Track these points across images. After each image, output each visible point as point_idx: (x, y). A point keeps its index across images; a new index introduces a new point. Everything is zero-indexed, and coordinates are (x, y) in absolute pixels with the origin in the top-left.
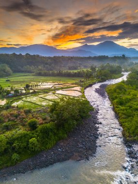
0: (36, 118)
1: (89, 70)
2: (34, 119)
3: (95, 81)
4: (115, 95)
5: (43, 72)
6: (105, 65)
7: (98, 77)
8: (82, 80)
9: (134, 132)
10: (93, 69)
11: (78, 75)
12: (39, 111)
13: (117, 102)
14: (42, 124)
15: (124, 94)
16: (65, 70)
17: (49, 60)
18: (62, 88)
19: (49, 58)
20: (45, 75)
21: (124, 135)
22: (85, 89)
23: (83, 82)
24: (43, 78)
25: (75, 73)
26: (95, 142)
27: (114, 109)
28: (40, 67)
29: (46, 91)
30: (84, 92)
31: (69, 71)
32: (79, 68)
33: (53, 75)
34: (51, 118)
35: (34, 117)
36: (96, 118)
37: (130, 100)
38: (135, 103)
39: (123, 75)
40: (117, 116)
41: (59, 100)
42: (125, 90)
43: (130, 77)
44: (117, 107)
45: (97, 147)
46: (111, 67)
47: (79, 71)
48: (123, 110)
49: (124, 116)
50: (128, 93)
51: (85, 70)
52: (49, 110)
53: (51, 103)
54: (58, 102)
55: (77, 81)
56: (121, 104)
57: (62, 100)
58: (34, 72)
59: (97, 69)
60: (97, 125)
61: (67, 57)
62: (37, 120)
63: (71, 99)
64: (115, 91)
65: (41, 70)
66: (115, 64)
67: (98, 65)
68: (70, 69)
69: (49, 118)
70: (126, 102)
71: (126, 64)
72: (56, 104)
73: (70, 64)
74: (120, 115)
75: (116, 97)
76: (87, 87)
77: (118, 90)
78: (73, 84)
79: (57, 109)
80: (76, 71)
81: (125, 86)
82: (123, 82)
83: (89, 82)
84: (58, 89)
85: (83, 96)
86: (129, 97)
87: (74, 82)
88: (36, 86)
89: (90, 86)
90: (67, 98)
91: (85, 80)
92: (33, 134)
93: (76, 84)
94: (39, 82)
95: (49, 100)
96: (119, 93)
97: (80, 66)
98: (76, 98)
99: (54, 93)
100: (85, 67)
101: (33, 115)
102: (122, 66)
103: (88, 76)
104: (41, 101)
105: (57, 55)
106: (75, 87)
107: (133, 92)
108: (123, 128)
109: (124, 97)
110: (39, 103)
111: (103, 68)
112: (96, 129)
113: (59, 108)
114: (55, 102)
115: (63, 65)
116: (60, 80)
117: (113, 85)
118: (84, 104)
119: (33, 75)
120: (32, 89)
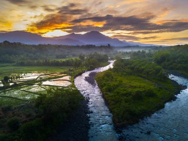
0: (18, 115)
1: (78, 58)
2: (15, 118)
3: (84, 69)
4: (104, 82)
5: (26, 62)
6: (93, 54)
7: (87, 65)
8: (71, 69)
9: (122, 117)
10: (82, 57)
11: (67, 64)
12: (22, 106)
13: (106, 89)
14: (25, 122)
15: (112, 81)
16: (52, 59)
17: (33, 49)
18: (49, 79)
19: (34, 46)
20: (29, 65)
21: (114, 121)
22: (75, 78)
23: (72, 70)
24: (26, 68)
25: (64, 62)
26: (87, 133)
27: (103, 96)
28: (22, 56)
29: (30, 83)
30: (74, 81)
31: (57, 60)
32: (67, 56)
33: (39, 65)
34: (37, 113)
35: (15, 115)
36: (87, 107)
37: (118, 86)
38: (122, 89)
39: (109, 63)
40: (107, 103)
41: (46, 93)
42: (113, 77)
43: (115, 65)
44: (106, 94)
45: (89, 138)
46: (99, 56)
47: (67, 59)
48: (112, 96)
49: (112, 102)
50: (115, 80)
51: (74, 59)
52: (34, 104)
53: (36, 96)
54: (45, 95)
55: (66, 71)
56: (110, 90)
57: (49, 91)
58: (15, 62)
59: (86, 58)
60: (88, 115)
62: (19, 118)
63: (60, 90)
64: (103, 78)
65: (23, 59)
66: (102, 53)
67: (86, 54)
68: (58, 57)
69: (35, 114)
70: (114, 89)
71: (111, 53)
72: (42, 97)
73: (58, 53)
74: (109, 101)
75: (105, 85)
76: (77, 76)
77: (106, 78)
78: (61, 73)
79: (44, 102)
80: (64, 60)
81: (112, 73)
82: (110, 69)
83: (79, 70)
84: (45, 80)
85: (73, 86)
86: (116, 83)
87: (63, 71)
88: (17, 78)
89: (80, 74)
90: (56, 89)
91: (74, 70)
92: (14, 135)
93: (64, 73)
94: (22, 73)
95: (34, 93)
97: (68, 55)
98: (65, 89)
99: (40, 85)
100: (74, 55)
101: (13, 113)
102: (108, 55)
103: (77, 64)
104: (24, 95)
105: (43, 43)
106: (64, 76)
107: (119, 78)
108: (113, 114)
109: (112, 84)
110: (21, 98)
111: (91, 57)
112: (88, 119)
113: (46, 101)
114: (41, 94)
115: (49, 54)
116: (46, 70)
117: (101, 73)
118: (74, 94)
119: (14, 66)
120: (12, 82)
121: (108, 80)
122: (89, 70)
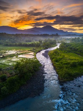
0: (6, 73)
1: (38, 42)
3: (42, 49)
4: (53, 56)
5: (9, 44)
6: (47, 39)
7: (43, 46)
8: (34, 48)
9: (64, 77)
10: (41, 42)
11: (32, 45)
12: (7, 69)
13: (54, 60)
14: (10, 77)
15: (58, 55)
16: (23, 43)
17: (13, 37)
18: (22, 54)
19: (13, 35)
20: (11, 46)
21: (59, 79)
22: (36, 53)
23: (35, 49)
24: (9, 48)
25: (30, 44)
26: (43, 84)
27: (53, 65)
28: (7, 41)
29: (11, 56)
30: (36, 56)
31: (26, 43)
32: (32, 41)
33: (16, 45)
34: (16, 72)
35: (4, 73)
36: (43, 70)
37: (61, 59)
38: (64, 60)
39: (57, 45)
40: (55, 68)
41: (20, 61)
42: (59, 53)
43: (61, 46)
44: (55, 63)
45: (44, 87)
46: (51, 41)
47: (32, 43)
48: (58, 65)
49: (58, 68)
50: (60, 55)
51: (36, 42)
52: (14, 68)
53: (15, 63)
54: (20, 63)
55: (31, 49)
56: (57, 61)
57: (22, 61)
58: (3, 44)
59: (43, 42)
60: (44, 75)
61: (24, 35)
62: (6, 75)
63: (28, 60)
64: (53, 54)
65: (7, 42)
66: (53, 39)
67: (43, 39)
68: (26, 41)
69: (14, 73)
70: (59, 60)
71: (58, 39)
72: (18, 64)
73: (27, 39)
74: (56, 67)
75: (54, 58)
76: (38, 52)
77: (55, 54)
78: (29, 51)
79: (19, 67)
80: (30, 43)
81: (59, 51)
82: (57, 49)
83: (38, 49)
84: (19, 55)
85: (35, 58)
86: (61, 57)
87: (30, 49)
88: (4, 53)
89: (39, 51)
90: (26, 59)
91: (36, 48)
92: (4, 84)
93: (31, 51)
94: (7, 50)
95: (14, 62)
96: (55, 55)
97: (32, 40)
98: (31, 60)
99: (17, 57)
100: (36, 40)
101: (3, 72)
102: (56, 40)
103: (38, 46)
104: (8, 63)
105: (18, 33)
107: (63, 54)
108: (58, 75)
109: (58, 57)
110: (7, 64)
111: (46, 41)
112: (44, 77)
113: (20, 66)
114: (17, 62)
115: (22, 39)
116: (20, 49)
117: (52, 51)
118: (36, 62)
119: (2, 46)
120: (2, 55)
121: (56, 55)
122: (44, 49)
